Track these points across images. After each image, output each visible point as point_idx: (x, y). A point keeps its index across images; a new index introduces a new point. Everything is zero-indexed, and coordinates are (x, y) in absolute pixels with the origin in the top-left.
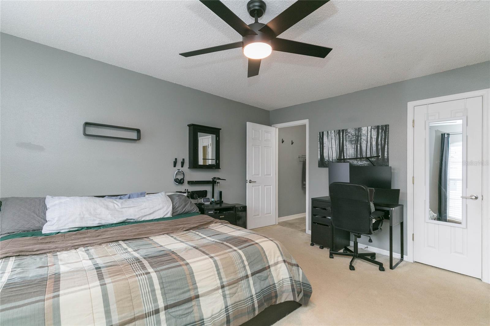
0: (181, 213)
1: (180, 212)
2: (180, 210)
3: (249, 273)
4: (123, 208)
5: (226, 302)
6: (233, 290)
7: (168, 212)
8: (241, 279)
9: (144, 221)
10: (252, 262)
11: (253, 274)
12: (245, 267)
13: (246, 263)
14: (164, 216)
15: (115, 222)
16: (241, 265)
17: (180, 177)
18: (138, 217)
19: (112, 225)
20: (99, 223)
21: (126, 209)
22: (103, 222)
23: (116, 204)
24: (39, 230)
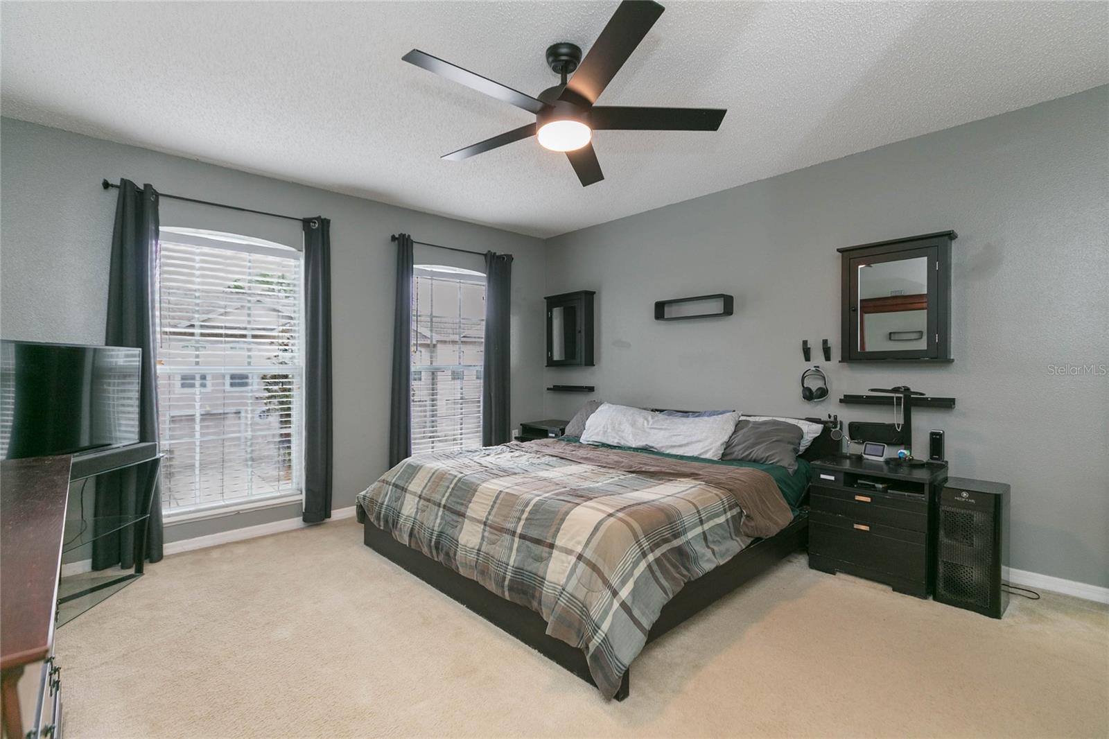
0: (739, 458)
1: (738, 455)
2: (738, 451)
3: (519, 531)
4: (653, 428)
5: (481, 544)
6: (493, 537)
7: (711, 449)
8: (507, 531)
9: (669, 455)
10: (533, 519)
11: (522, 537)
12: (519, 519)
13: (525, 516)
14: (700, 454)
15: (634, 446)
16: (517, 514)
17: (814, 385)
18: (660, 445)
19: (630, 448)
20: (618, 443)
21: (656, 431)
22: (623, 443)
23: (645, 421)
24: (578, 437)
